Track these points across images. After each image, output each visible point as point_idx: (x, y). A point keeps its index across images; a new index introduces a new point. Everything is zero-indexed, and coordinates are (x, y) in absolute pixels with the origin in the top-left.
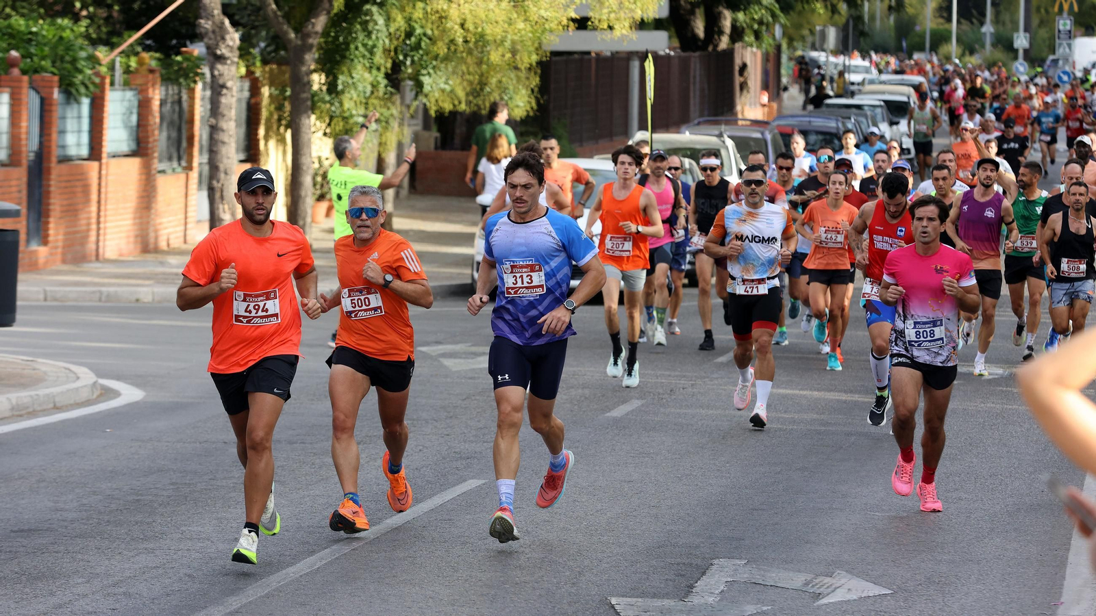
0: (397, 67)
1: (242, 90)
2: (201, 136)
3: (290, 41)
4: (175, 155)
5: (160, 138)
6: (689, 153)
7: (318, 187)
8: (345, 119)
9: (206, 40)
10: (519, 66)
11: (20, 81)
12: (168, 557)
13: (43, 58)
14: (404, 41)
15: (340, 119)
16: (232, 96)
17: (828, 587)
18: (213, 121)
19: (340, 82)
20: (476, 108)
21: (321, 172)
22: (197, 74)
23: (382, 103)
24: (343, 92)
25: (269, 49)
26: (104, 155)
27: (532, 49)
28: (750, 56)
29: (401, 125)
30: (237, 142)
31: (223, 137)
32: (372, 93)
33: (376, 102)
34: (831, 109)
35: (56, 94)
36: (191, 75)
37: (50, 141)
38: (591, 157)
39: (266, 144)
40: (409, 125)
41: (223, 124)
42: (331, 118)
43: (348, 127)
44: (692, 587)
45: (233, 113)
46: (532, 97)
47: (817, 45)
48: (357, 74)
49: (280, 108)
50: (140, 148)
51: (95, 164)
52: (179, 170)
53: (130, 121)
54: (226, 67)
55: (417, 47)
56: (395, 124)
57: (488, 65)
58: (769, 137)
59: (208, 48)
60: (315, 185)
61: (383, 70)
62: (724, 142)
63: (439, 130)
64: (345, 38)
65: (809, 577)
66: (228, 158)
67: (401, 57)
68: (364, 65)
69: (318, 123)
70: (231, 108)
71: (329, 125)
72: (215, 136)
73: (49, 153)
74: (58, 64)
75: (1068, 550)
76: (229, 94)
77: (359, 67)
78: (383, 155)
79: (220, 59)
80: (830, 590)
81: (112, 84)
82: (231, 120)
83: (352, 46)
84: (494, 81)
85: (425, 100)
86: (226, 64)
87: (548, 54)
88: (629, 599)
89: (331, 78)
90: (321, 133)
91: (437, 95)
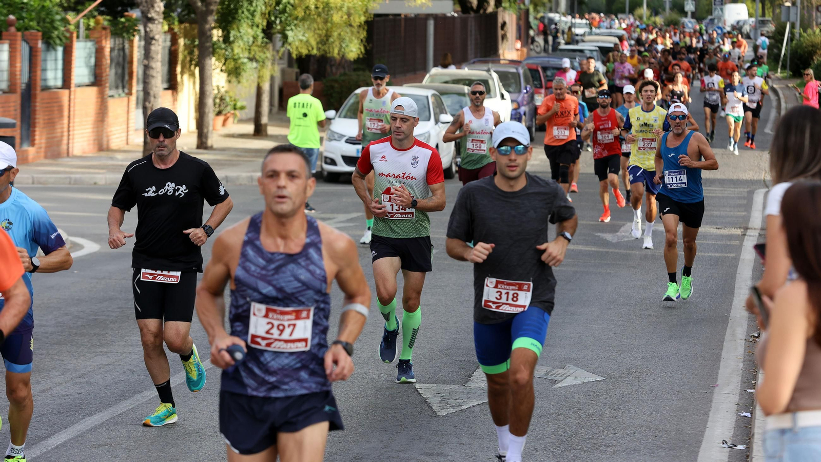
0: (270, 25)
1: (165, 41)
2: (138, 72)
3: (198, 8)
4: (120, 85)
5: (110, 74)
6: (467, 82)
7: (217, 106)
8: (235, 60)
9: (141, 7)
10: (353, 24)
11: (15, 36)
12: (116, 358)
13: (31, 20)
14: (275, 7)
15: (232, 60)
16: (159, 45)
17: (561, 376)
18: (146, 62)
19: (231, 35)
20: (323, 53)
21: (219, 96)
22: (135, 30)
23: (260, 49)
24: (233, 42)
25: (184, 13)
26: (73, 86)
27: (361, 13)
28: (509, 17)
29: (273, 64)
30: (162, 76)
31: (152, 72)
32: (254, 42)
33: (256, 48)
34: (563, 53)
35: (40, 44)
36: (131, 31)
37: (36, 76)
38: (401, 85)
39: (182, 78)
40: (279, 64)
41: (153, 64)
42: (226, 60)
43: (237, 65)
44: (470, 376)
45: (159, 57)
46: (362, 45)
47: (554, 9)
48: (243, 30)
49: (191, 53)
50: (97, 80)
51: (66, 92)
52: (123, 95)
53: (90, 63)
54: (155, 25)
55: (284, 11)
56: (269, 64)
57: (332, 24)
58: (521, 71)
59: (143, 12)
60: (215, 104)
61: (261, 27)
62: (491, 75)
63: (299, 67)
64: (235, 6)
65: (549, 369)
66: (156, 87)
67: (273, 18)
68: (248, 24)
69: (217, 63)
70: (158, 53)
71: (224, 64)
72: (147, 72)
73: (35, 84)
74: (41, 24)
75: (722, 349)
76: (157, 45)
77: (245, 25)
78: (261, 85)
79: (151, 20)
80: (562, 378)
81: (78, 37)
82: (158, 61)
83: (240, 11)
84: (335, 34)
85: (289, 47)
86: (154, 23)
87: (372, 16)
88: (428, 385)
89: (225, 32)
90: (219, 70)
91: (297, 43)
